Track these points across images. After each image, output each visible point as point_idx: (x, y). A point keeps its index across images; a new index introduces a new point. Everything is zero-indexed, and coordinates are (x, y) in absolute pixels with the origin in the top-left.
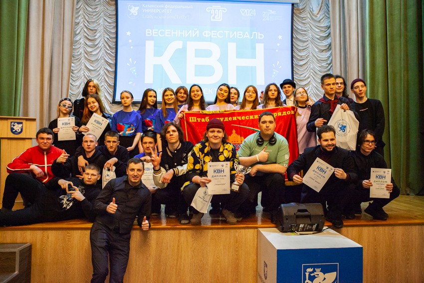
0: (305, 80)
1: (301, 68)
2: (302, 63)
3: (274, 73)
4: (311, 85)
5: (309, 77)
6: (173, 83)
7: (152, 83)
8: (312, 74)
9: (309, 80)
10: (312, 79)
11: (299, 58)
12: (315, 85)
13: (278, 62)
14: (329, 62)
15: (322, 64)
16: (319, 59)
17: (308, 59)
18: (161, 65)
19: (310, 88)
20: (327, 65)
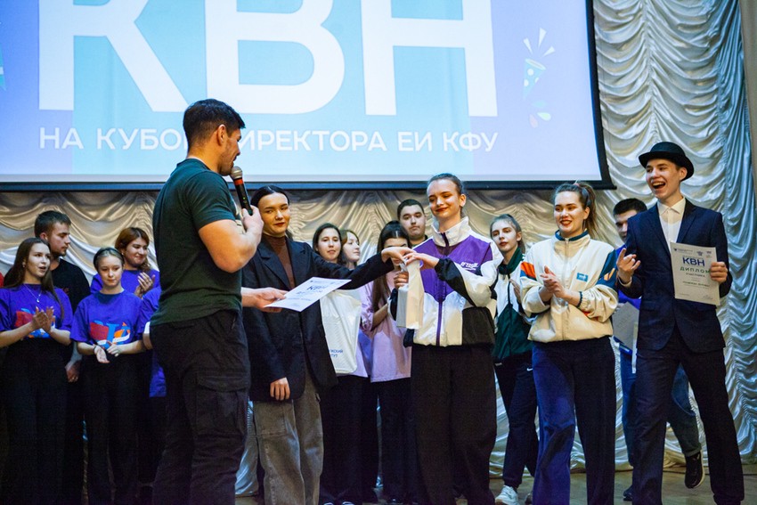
0: (635, 97)
1: (618, 54)
2: (618, 36)
3: (531, 72)
4: (653, 117)
5: (644, 89)
6: (155, 109)
7: (70, 107)
8: (655, 77)
9: (647, 98)
10: (657, 93)
11: (609, 19)
12: (668, 117)
13: (542, 33)
14: (711, 33)
15: (691, 41)
16: (678, 22)
17: (641, 21)
18: (105, 37)
19: (651, 128)
20: (706, 45)
